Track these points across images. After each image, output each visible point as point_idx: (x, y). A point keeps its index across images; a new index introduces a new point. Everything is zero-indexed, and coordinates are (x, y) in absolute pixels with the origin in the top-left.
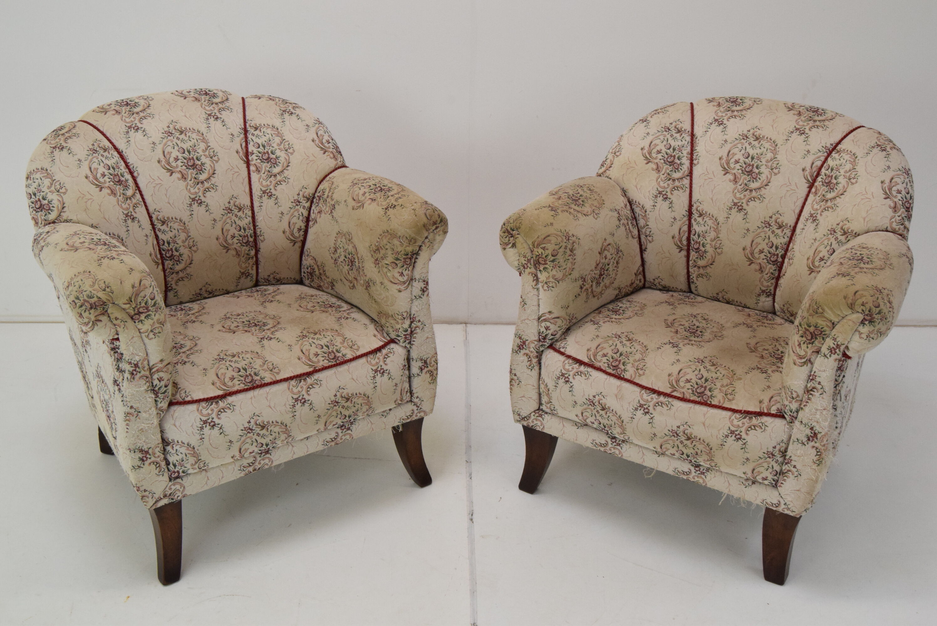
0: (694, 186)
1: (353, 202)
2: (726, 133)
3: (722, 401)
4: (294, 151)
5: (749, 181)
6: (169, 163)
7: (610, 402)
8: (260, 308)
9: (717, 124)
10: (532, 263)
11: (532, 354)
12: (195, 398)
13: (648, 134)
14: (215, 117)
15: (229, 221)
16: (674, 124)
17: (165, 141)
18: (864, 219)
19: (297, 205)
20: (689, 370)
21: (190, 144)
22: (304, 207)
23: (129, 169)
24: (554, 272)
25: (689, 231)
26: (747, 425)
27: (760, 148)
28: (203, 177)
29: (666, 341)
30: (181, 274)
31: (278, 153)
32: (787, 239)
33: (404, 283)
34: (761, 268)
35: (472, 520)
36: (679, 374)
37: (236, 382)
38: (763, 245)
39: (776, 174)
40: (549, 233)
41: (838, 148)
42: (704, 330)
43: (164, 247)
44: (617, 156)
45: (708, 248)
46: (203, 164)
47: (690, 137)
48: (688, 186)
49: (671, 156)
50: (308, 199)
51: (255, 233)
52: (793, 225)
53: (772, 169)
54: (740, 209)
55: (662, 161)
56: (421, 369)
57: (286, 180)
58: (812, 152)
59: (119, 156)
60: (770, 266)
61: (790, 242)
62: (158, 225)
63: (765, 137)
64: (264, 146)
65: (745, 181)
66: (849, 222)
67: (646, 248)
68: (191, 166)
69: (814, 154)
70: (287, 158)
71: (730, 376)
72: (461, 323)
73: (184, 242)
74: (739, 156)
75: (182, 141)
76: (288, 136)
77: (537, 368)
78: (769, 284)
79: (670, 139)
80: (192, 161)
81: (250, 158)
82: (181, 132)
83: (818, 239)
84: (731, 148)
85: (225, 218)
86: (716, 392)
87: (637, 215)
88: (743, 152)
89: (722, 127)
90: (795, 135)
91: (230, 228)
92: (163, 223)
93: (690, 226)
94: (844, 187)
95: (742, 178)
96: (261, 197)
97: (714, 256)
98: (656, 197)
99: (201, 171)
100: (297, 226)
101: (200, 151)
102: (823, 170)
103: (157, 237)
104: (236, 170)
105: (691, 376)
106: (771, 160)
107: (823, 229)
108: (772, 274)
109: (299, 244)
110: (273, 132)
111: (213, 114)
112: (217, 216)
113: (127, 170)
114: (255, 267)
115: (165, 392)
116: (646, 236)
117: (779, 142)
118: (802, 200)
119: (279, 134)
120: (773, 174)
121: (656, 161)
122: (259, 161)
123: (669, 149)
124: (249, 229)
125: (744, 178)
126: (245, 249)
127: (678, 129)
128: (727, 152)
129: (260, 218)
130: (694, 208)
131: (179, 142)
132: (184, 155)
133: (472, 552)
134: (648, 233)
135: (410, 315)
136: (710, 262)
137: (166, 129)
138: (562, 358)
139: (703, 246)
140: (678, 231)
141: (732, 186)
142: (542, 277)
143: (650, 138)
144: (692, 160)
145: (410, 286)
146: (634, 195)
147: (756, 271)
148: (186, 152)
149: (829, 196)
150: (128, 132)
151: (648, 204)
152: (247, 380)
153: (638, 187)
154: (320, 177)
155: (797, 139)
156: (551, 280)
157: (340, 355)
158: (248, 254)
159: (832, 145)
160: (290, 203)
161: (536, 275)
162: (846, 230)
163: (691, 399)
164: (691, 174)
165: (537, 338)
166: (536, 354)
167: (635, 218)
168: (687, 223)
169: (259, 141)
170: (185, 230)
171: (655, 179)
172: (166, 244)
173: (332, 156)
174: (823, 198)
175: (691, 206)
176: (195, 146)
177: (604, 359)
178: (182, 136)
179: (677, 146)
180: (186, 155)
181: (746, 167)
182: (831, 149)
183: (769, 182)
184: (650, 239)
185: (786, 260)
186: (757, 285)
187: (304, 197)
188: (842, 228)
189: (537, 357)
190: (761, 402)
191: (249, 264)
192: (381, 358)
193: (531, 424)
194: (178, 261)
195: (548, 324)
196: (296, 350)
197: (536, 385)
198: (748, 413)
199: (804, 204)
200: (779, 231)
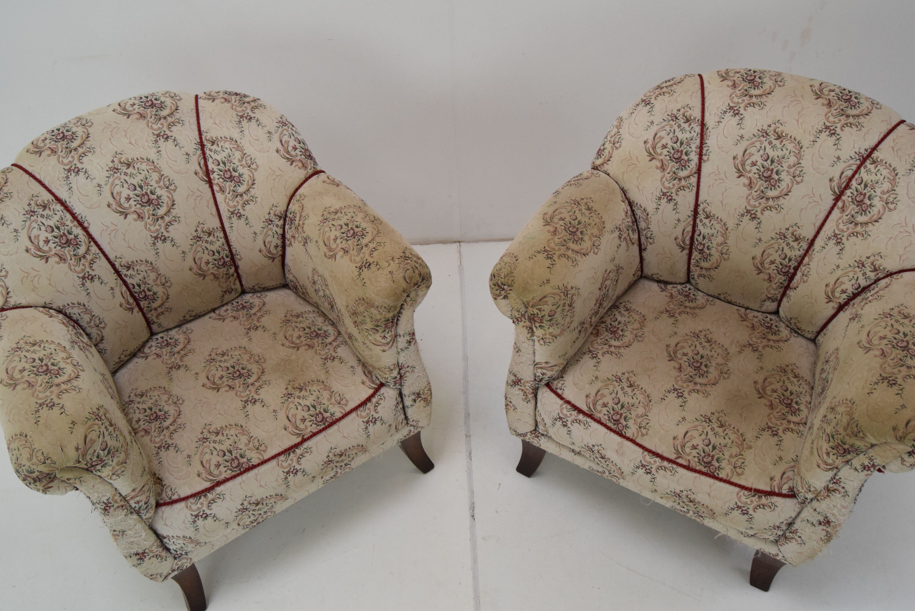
0: (702, 184)
1: (325, 247)
2: (742, 126)
3: (730, 475)
4: (257, 166)
5: (767, 188)
6: (120, 205)
7: (610, 454)
8: (244, 342)
9: (731, 113)
10: (527, 317)
11: (527, 392)
12: (183, 496)
13: (652, 123)
14: (165, 136)
15: (199, 249)
16: (682, 111)
17: (111, 180)
18: (901, 257)
19: (269, 224)
20: (695, 434)
21: (141, 177)
22: (277, 226)
23: (78, 221)
24: (551, 330)
25: (694, 231)
26: (755, 503)
27: (782, 150)
28: (161, 211)
29: (669, 387)
30: (160, 310)
31: (241, 170)
32: (802, 252)
33: (388, 344)
34: (770, 278)
35: (473, 516)
36: (684, 437)
37: (222, 468)
38: (776, 257)
39: (798, 183)
40: (545, 294)
41: (874, 155)
42: (708, 363)
43: (135, 290)
44: (617, 148)
45: (713, 251)
46: (159, 197)
47: (699, 127)
48: (695, 184)
49: (678, 151)
50: (280, 217)
51: (231, 251)
52: (811, 237)
53: (794, 177)
54: (754, 218)
55: (668, 158)
56: (415, 401)
57: (253, 199)
58: (843, 158)
59: (62, 208)
60: (780, 276)
61: (805, 255)
62: (123, 272)
63: (789, 136)
64: (224, 163)
65: (762, 188)
66: (881, 258)
67: (646, 249)
68: (146, 203)
69: (845, 162)
70: (251, 175)
71: (740, 443)
72: (455, 242)
73: (154, 281)
74: (757, 157)
75: (131, 175)
76: (249, 150)
77: (533, 402)
78: (777, 292)
79: (677, 130)
80: (146, 196)
81: (212, 177)
82: (129, 165)
83: (841, 267)
84: (747, 146)
85: (194, 247)
86: (724, 464)
87: (637, 217)
88: (762, 152)
89: (737, 117)
90: (824, 135)
91: (202, 255)
92: (128, 268)
93: (694, 226)
94: (879, 212)
95: (759, 184)
96: (230, 218)
97: (719, 260)
98: (660, 198)
99: (158, 205)
100: (273, 244)
101: (153, 183)
102: (854, 183)
103: (125, 283)
104: (198, 193)
105: (698, 441)
106: (794, 166)
107: (848, 259)
108: (781, 283)
109: (278, 261)
110: (231, 146)
111: (162, 134)
112: (187, 248)
113: (76, 223)
114: (237, 282)
115: (146, 507)
116: (647, 238)
117: (805, 143)
118: (826, 213)
119: (239, 148)
120: (795, 182)
121: (660, 158)
122: (221, 180)
123: (676, 143)
124: (224, 250)
125: (760, 184)
126: (223, 270)
127: (686, 117)
128: (743, 150)
129: (232, 238)
130: (700, 209)
131: (127, 178)
132: (136, 192)
133: (475, 560)
134: (649, 235)
135: (398, 363)
136: (715, 265)
137: (111, 165)
138: (560, 402)
139: (708, 249)
140: (681, 232)
141: (746, 191)
142: (539, 332)
143: (654, 129)
144: (701, 155)
145: (395, 344)
146: (634, 196)
147: (764, 280)
148: (138, 188)
149: (860, 219)
150: (67, 177)
151: (650, 207)
152: (234, 465)
153: (641, 188)
154: (289, 193)
155: (826, 141)
156: (548, 336)
157: (328, 415)
158: (227, 274)
159: (866, 150)
160: (261, 222)
161: (531, 328)
162: (877, 266)
163: (697, 468)
164: (699, 171)
165: (532, 379)
166: (531, 391)
167: (636, 221)
168: (692, 223)
169: (219, 158)
170: (154, 269)
171: (659, 179)
172: (136, 287)
173: (300, 165)
174: (852, 219)
175: (697, 205)
176: (146, 179)
177: (605, 410)
178: (130, 170)
179: (685, 139)
180: (138, 191)
181: (764, 172)
182: (865, 156)
183: (790, 192)
184: (651, 241)
185: (799, 274)
186: (763, 293)
187: (275, 215)
188: (872, 264)
189: (533, 393)
190: (772, 479)
191: (230, 282)
192: (372, 408)
193: (528, 440)
194: (154, 299)
195: (544, 371)
196: (282, 415)
197: (532, 414)
198: (758, 491)
199: (827, 217)
200: (795, 244)
